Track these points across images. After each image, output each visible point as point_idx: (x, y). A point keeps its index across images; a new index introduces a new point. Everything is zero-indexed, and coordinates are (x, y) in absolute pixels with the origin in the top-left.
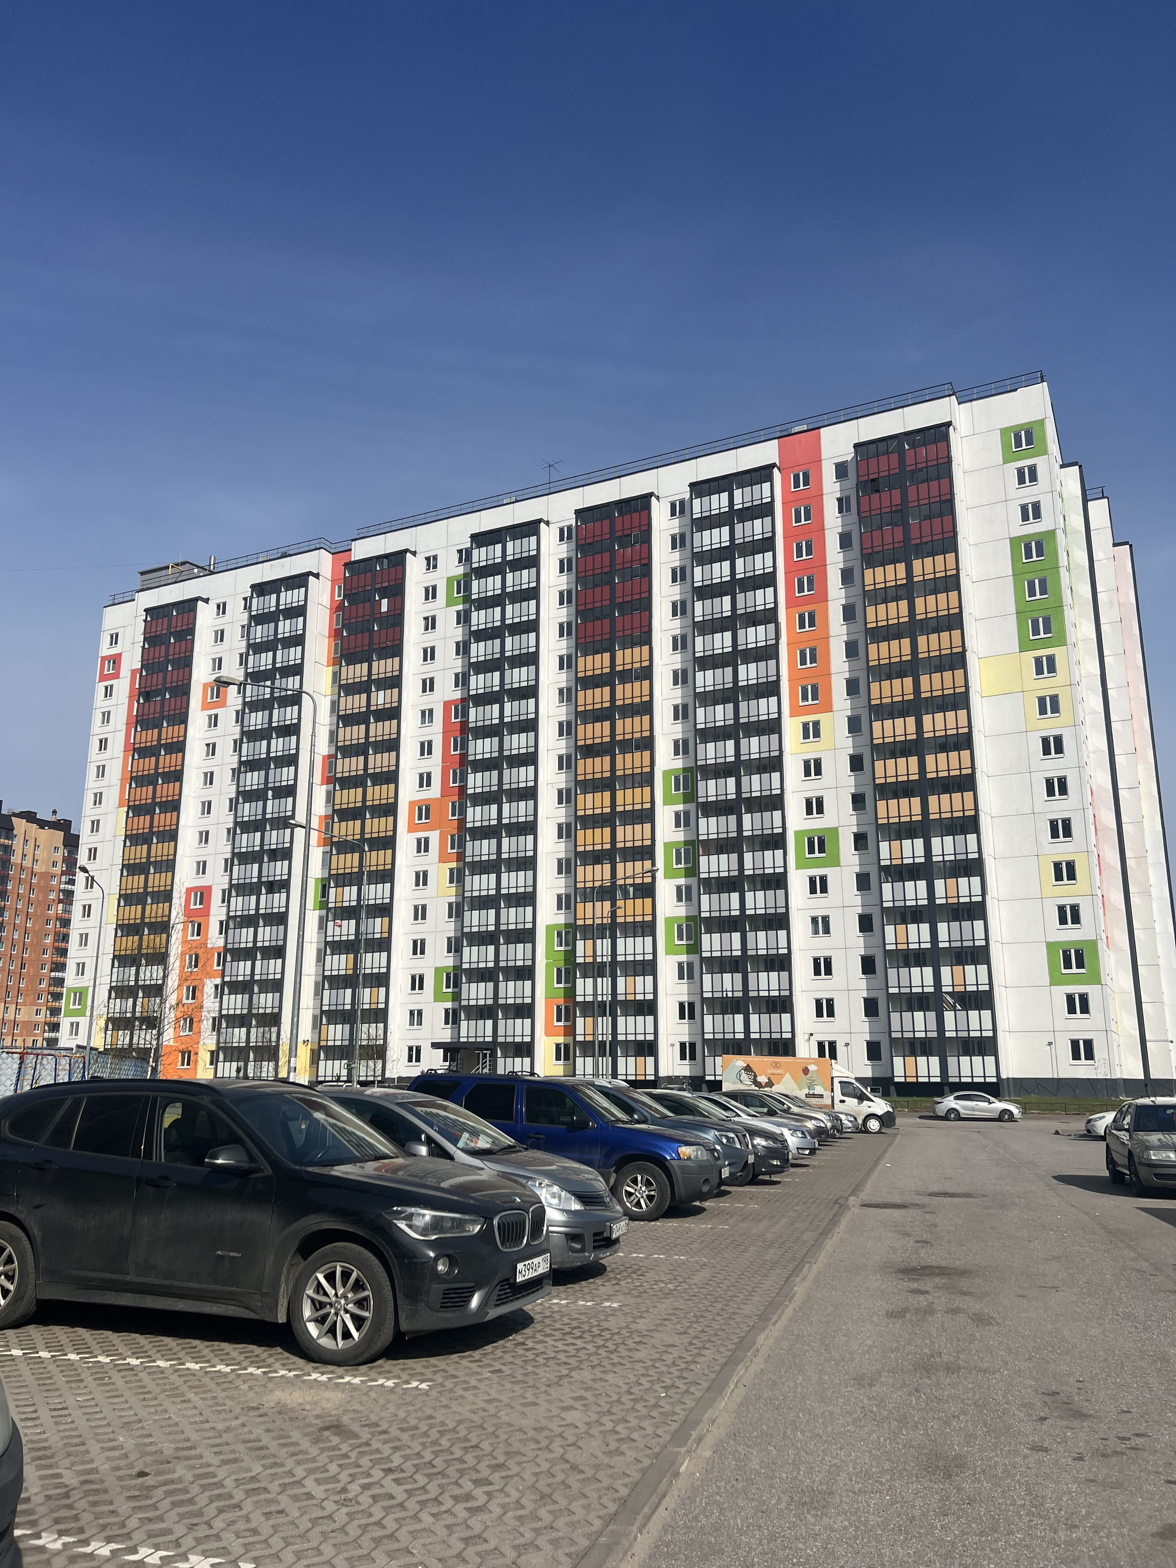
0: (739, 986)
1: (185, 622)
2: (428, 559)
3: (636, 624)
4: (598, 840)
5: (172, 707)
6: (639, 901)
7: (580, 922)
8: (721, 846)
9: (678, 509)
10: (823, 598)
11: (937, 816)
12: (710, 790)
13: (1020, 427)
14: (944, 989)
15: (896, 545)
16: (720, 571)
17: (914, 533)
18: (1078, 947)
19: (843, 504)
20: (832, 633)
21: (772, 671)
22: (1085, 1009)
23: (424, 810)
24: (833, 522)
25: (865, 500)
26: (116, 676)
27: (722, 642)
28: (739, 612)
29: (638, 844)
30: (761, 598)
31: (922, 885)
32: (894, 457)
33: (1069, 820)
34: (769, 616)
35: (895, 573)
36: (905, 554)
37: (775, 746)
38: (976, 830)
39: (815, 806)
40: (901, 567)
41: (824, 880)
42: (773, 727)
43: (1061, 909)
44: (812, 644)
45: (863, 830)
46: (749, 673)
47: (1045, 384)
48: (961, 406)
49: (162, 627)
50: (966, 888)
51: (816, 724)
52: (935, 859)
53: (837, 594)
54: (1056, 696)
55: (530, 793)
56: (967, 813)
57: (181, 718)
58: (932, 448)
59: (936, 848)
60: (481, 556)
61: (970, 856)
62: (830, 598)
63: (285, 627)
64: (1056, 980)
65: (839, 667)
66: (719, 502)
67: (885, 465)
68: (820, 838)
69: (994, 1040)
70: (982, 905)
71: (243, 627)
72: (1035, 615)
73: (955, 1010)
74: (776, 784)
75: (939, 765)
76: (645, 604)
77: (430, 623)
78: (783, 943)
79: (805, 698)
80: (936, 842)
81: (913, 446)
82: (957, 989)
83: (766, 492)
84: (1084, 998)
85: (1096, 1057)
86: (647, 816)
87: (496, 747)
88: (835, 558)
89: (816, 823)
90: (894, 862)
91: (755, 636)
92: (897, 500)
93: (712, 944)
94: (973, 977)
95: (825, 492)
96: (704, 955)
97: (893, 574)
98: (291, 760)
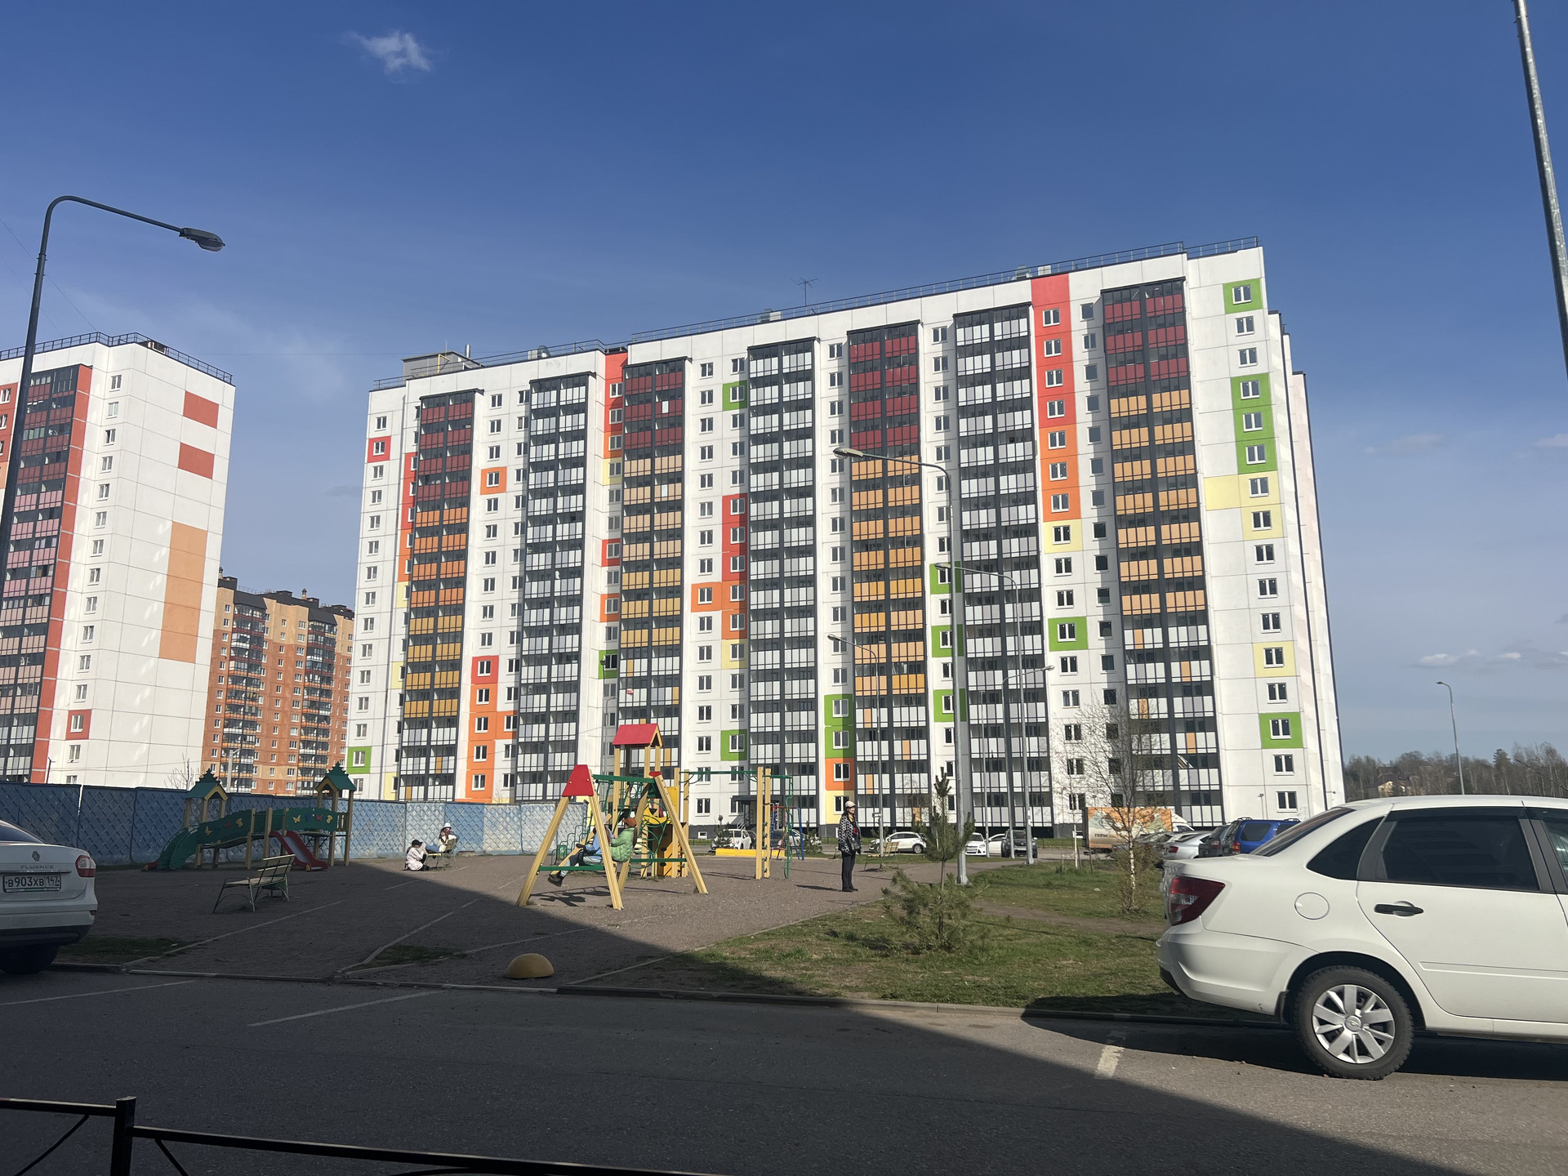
0: (1002, 748)
1: (463, 412)
2: (703, 366)
3: (906, 435)
4: (874, 623)
5: (454, 491)
6: (912, 677)
7: (859, 694)
8: (985, 631)
9: (941, 335)
10: (1071, 420)
11: (1173, 610)
12: (976, 582)
13: (1240, 283)
14: (1179, 752)
15: (1138, 380)
16: (983, 393)
17: (1154, 371)
18: (1284, 718)
19: (1089, 341)
20: (1080, 451)
21: (1030, 483)
22: (1290, 768)
23: (706, 593)
24: (1081, 356)
25: (1110, 340)
26: (387, 457)
27: (985, 455)
28: (999, 430)
29: (911, 627)
30: (1020, 419)
31: (1161, 666)
32: (1136, 305)
33: (1278, 614)
34: (1026, 435)
35: (1137, 404)
36: (1146, 388)
37: (1033, 547)
38: (1206, 622)
39: (1066, 598)
40: (1142, 399)
41: (1074, 661)
42: (1030, 530)
43: (1271, 687)
44: (1063, 460)
45: (1109, 619)
46: (1009, 484)
47: (1261, 248)
48: (1190, 261)
49: (438, 415)
50: (1198, 670)
51: (1067, 529)
52: (1171, 645)
53: (1084, 419)
54: (1268, 512)
55: (810, 581)
56: (1198, 608)
57: (464, 502)
58: (1169, 298)
59: (1173, 636)
60: (758, 368)
61: (1201, 644)
62: (1078, 421)
63: (566, 422)
64: (1266, 744)
65: (1087, 481)
66: (981, 333)
67: (1130, 310)
68: (1070, 626)
69: (1220, 792)
70: (1211, 684)
71: (520, 418)
72: (1251, 444)
73: (1188, 769)
74: (1034, 579)
75: (1175, 567)
76: (914, 419)
77: (707, 425)
78: (1041, 713)
79: (1056, 506)
80: (1172, 631)
81: (1152, 296)
82: (1190, 752)
83: (1023, 327)
84: (1289, 759)
85: (1298, 807)
86: (918, 603)
87: (777, 539)
88: (1082, 387)
89: (1067, 613)
90: (1137, 647)
91: (1014, 452)
92: (1138, 341)
93: (978, 713)
94: (1203, 742)
95: (1073, 329)
96: (972, 722)
97: (1136, 404)
98: (578, 544)
